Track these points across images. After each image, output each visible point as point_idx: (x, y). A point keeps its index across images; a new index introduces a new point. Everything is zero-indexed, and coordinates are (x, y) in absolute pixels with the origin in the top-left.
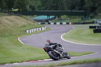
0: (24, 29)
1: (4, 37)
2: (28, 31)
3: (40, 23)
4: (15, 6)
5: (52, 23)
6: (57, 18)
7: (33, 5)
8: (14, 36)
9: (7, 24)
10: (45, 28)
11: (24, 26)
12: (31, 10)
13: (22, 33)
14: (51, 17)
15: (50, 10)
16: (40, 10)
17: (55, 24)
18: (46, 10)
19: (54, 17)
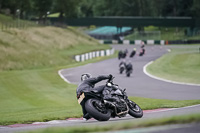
0: (71, 53)
1: (32, 69)
2: (77, 58)
3: (102, 42)
4: (52, 8)
5: (126, 42)
6: (136, 32)
7: (89, 5)
8: (51, 66)
9: (37, 43)
10: (113, 51)
11: (71, 47)
12: (84, 16)
13: (67, 61)
14: (124, 29)
15: (122, 15)
16: (103, 15)
17: (132, 43)
18: (114, 15)
19: (129, 28)
